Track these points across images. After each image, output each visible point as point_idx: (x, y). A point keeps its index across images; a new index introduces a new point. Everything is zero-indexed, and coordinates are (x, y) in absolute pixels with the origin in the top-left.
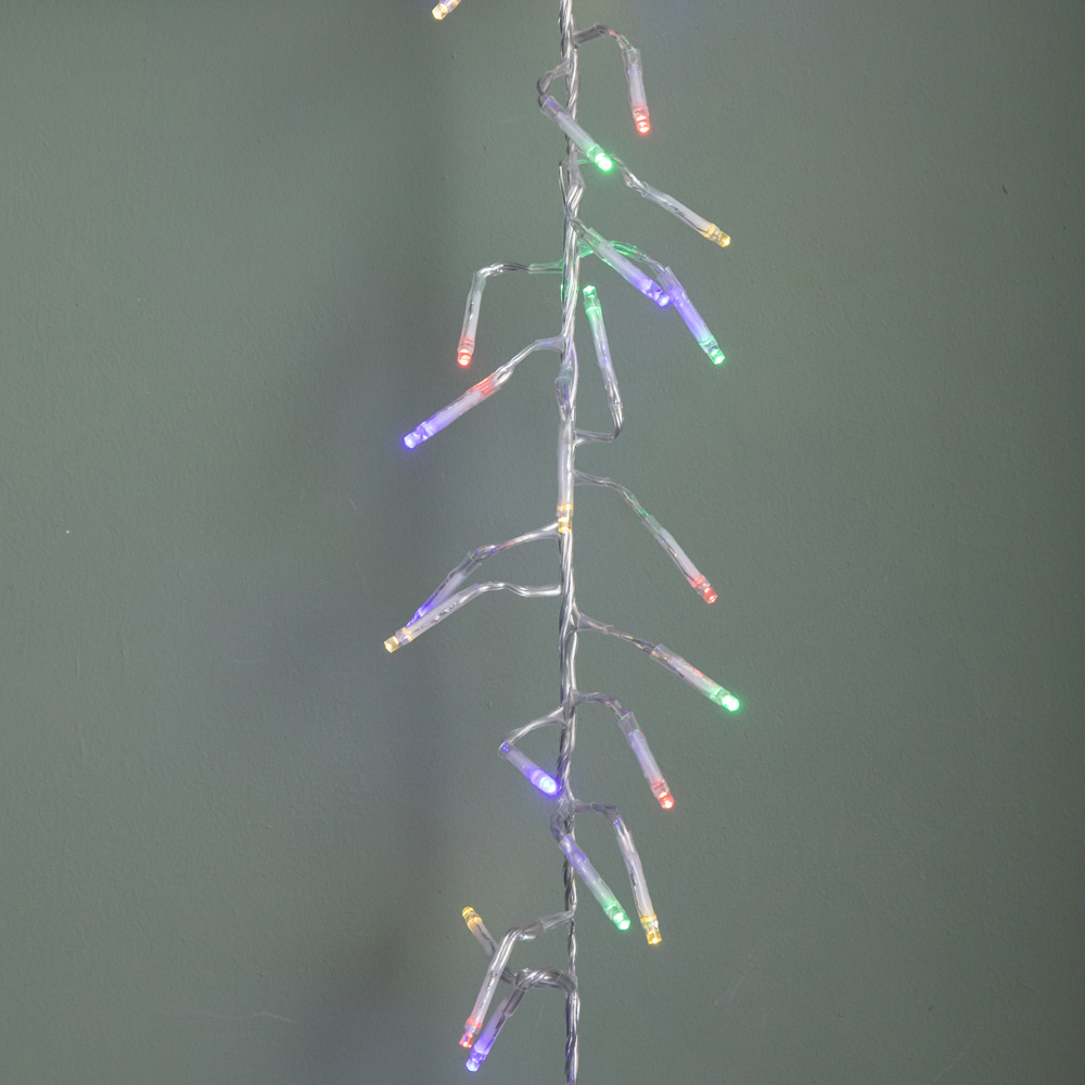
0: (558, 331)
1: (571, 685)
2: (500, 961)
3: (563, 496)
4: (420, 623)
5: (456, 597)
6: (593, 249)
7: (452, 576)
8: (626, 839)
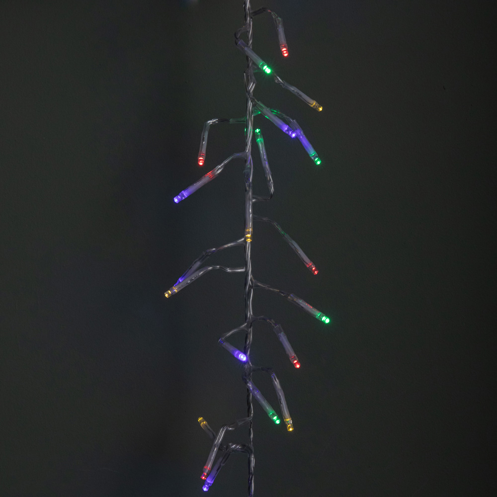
0: (244, 149)
1: (250, 313)
2: (219, 440)
3: (248, 225)
4: (181, 285)
5: (197, 272)
6: (261, 111)
7: (195, 263)
8: (277, 383)
